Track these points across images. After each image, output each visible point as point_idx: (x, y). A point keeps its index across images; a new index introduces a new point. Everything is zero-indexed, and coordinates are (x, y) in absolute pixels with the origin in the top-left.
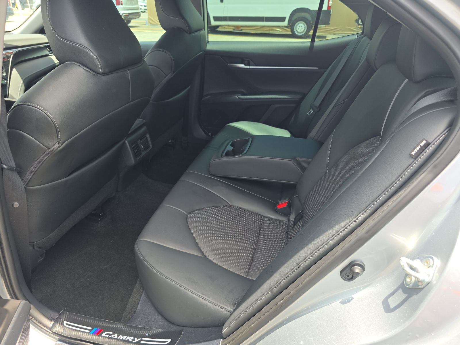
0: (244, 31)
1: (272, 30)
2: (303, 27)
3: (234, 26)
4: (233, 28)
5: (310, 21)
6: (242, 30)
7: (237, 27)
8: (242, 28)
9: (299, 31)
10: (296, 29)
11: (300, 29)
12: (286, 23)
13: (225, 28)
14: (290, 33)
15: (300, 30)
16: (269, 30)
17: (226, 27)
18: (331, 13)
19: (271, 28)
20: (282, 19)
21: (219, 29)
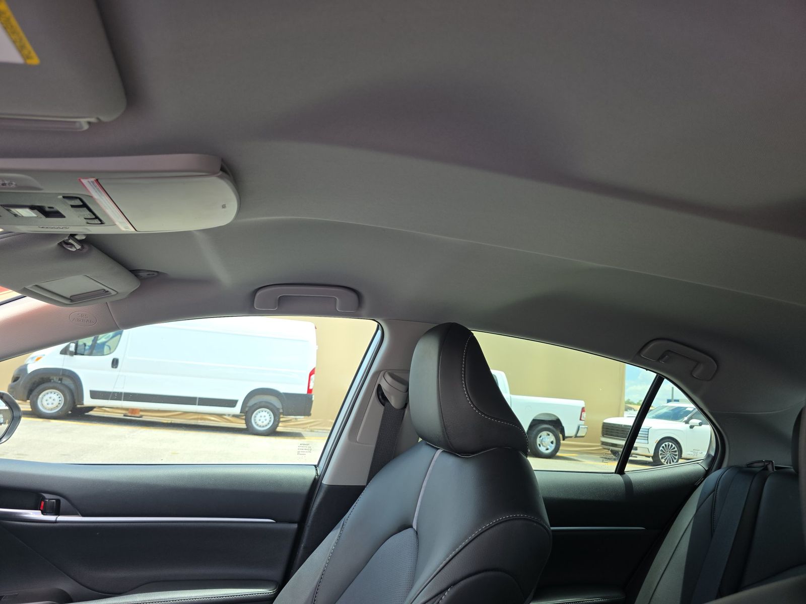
0: (144, 419)
1: (201, 419)
2: (268, 417)
3: (127, 409)
4: (124, 412)
5: (278, 409)
6: (141, 417)
7: (133, 411)
8: (142, 413)
9: (260, 423)
10: (255, 420)
11: (261, 421)
12: (237, 410)
13: (105, 411)
14: (244, 426)
15: (263, 422)
16: (197, 419)
17: (107, 409)
18: (313, 399)
19: (200, 416)
20: (232, 403)
21: (91, 413)
